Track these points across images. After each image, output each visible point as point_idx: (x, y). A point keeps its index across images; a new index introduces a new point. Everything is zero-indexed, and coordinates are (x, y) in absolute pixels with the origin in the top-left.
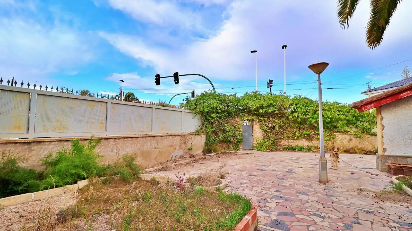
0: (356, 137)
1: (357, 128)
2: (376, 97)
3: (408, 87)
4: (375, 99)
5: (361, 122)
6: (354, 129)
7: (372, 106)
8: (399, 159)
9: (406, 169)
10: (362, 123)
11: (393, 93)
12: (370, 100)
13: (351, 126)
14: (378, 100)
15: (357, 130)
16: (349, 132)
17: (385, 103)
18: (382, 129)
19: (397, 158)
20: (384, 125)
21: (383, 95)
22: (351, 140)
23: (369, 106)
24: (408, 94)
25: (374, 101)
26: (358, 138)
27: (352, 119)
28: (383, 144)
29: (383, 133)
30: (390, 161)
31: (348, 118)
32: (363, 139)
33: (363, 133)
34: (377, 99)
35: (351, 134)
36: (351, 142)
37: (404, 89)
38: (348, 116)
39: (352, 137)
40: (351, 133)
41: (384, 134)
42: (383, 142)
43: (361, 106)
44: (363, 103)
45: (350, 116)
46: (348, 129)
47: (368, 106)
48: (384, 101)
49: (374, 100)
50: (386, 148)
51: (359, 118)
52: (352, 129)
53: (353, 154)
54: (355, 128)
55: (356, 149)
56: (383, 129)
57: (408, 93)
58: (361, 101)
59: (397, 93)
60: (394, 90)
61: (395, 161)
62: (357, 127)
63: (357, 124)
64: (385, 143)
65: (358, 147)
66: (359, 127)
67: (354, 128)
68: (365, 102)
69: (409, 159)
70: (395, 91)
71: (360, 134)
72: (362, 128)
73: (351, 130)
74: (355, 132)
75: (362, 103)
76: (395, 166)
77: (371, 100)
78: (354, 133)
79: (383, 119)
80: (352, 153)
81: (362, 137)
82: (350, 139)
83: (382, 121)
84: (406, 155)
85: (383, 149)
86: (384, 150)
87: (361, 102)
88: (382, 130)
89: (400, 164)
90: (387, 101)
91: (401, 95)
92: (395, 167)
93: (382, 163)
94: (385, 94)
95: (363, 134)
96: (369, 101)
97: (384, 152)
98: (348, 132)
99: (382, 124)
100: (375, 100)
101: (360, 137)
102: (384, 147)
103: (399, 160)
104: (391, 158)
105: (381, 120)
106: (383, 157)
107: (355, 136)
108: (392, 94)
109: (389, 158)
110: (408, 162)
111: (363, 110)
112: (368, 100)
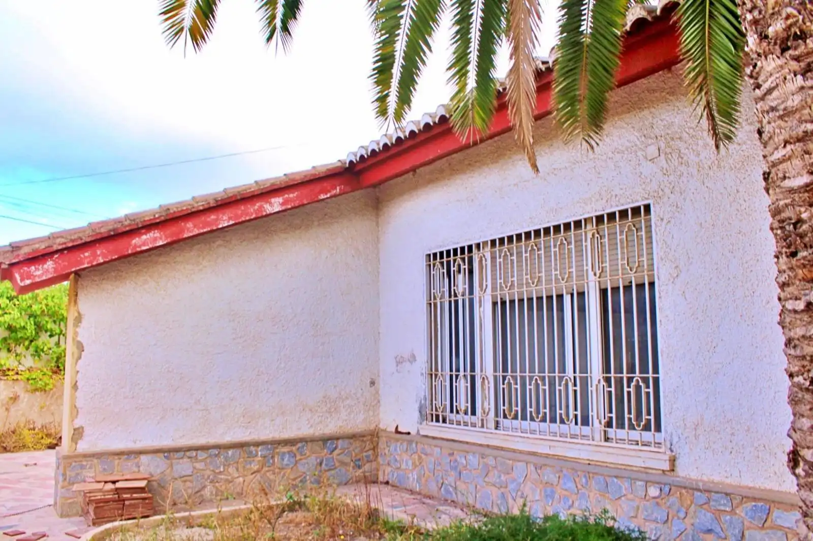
0: (34, 388)
1: (39, 356)
2: (62, 237)
3: (157, 216)
4: (60, 244)
5: (51, 336)
6: (29, 362)
7: (47, 270)
8: (117, 462)
9: (128, 496)
10: (56, 338)
11: (114, 230)
12: (43, 247)
13: (20, 349)
14: (69, 249)
15: (39, 365)
16: (10, 373)
17: (88, 263)
18: (76, 356)
19: (111, 458)
20: (82, 344)
21: (84, 231)
22: (15, 399)
23: (37, 269)
24: (155, 239)
25: (57, 252)
26: (37, 393)
27: (22, 324)
28: (75, 411)
29: (78, 372)
30: (89, 474)
31: (7, 320)
32: (52, 396)
33: (55, 373)
34: (65, 243)
35: (17, 380)
36: (12, 410)
37: (145, 221)
38: (10, 313)
39: (19, 389)
40: (17, 373)
41: (79, 374)
42: (75, 406)
43: (12, 265)
44: (18, 256)
45: (16, 313)
46: (8, 358)
47: (33, 268)
48: (87, 254)
49: (55, 248)
50: (83, 428)
51: (47, 322)
52: (23, 360)
53: (13, 452)
54: (32, 355)
55: (26, 432)
56: (80, 357)
57: (155, 235)
58: (13, 247)
59: (124, 230)
60: (119, 222)
61: (104, 469)
62: (37, 353)
63: (40, 342)
64: (81, 408)
65: (34, 422)
66: (43, 351)
67: (29, 358)
68: (26, 250)
69: (144, 459)
70: (119, 225)
71: (46, 379)
72: (55, 356)
73: (20, 363)
74: (30, 370)
75: (15, 253)
76: (100, 490)
77: (46, 248)
78: (27, 375)
79: (80, 321)
80: (9, 451)
81: (51, 386)
82: (11, 398)
83: (78, 330)
84: (138, 446)
85: (75, 430)
86: (78, 434)
87: (12, 251)
88: (75, 361)
89: (114, 482)
90: (95, 256)
91: (136, 241)
92: (99, 496)
93: (66, 483)
94: (93, 231)
95: (54, 376)
96: (37, 250)
97: (76, 444)
98: (9, 370)
99: (79, 339)
100: (60, 247)
101: (43, 390)
102: (78, 423)
103: (118, 465)
104: (95, 461)
105: (74, 324)
106: (70, 461)
107: (29, 387)
108: (112, 233)
109: (89, 463)
110: (141, 469)
111: (17, 282)
112: (37, 246)
